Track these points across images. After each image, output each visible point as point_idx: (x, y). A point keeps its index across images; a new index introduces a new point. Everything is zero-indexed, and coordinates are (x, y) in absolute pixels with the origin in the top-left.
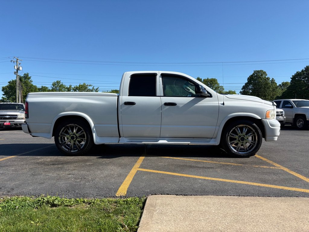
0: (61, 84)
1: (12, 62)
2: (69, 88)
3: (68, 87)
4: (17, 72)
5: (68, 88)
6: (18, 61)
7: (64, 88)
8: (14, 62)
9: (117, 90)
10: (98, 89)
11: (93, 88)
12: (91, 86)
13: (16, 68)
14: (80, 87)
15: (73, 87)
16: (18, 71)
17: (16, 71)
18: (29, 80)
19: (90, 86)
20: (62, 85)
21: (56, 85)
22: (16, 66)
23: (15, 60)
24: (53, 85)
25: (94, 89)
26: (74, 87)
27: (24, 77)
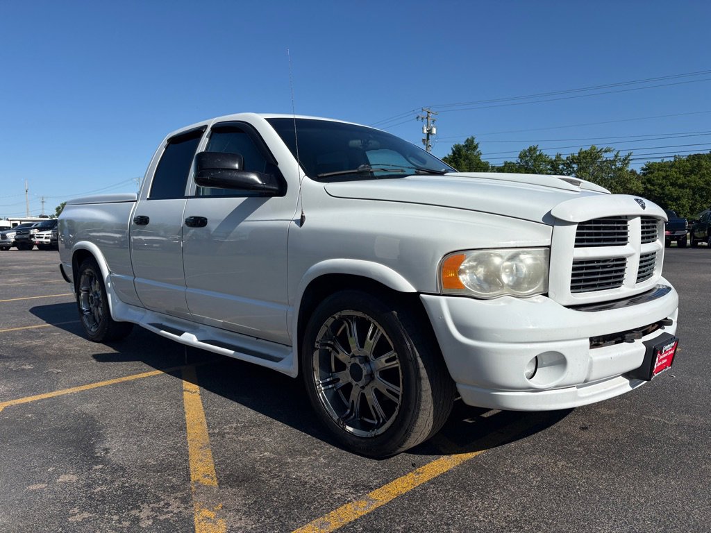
0: (538, 153)
1: (420, 119)
2: (555, 161)
3: (554, 158)
4: (428, 139)
5: (552, 163)
6: (430, 115)
7: (545, 161)
8: (422, 119)
9: (701, 153)
10: (631, 157)
11: (616, 156)
12: (610, 151)
13: (425, 131)
14: (582, 155)
15: (564, 158)
16: (430, 136)
17: (425, 137)
18: (474, 151)
19: (606, 151)
20: (540, 155)
21: (526, 156)
22: (425, 128)
23: (425, 114)
24: (520, 157)
25: (620, 159)
26: (567, 158)
27: (466, 146)
